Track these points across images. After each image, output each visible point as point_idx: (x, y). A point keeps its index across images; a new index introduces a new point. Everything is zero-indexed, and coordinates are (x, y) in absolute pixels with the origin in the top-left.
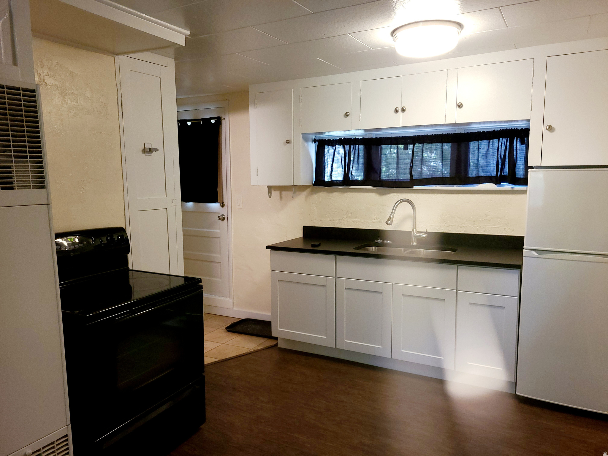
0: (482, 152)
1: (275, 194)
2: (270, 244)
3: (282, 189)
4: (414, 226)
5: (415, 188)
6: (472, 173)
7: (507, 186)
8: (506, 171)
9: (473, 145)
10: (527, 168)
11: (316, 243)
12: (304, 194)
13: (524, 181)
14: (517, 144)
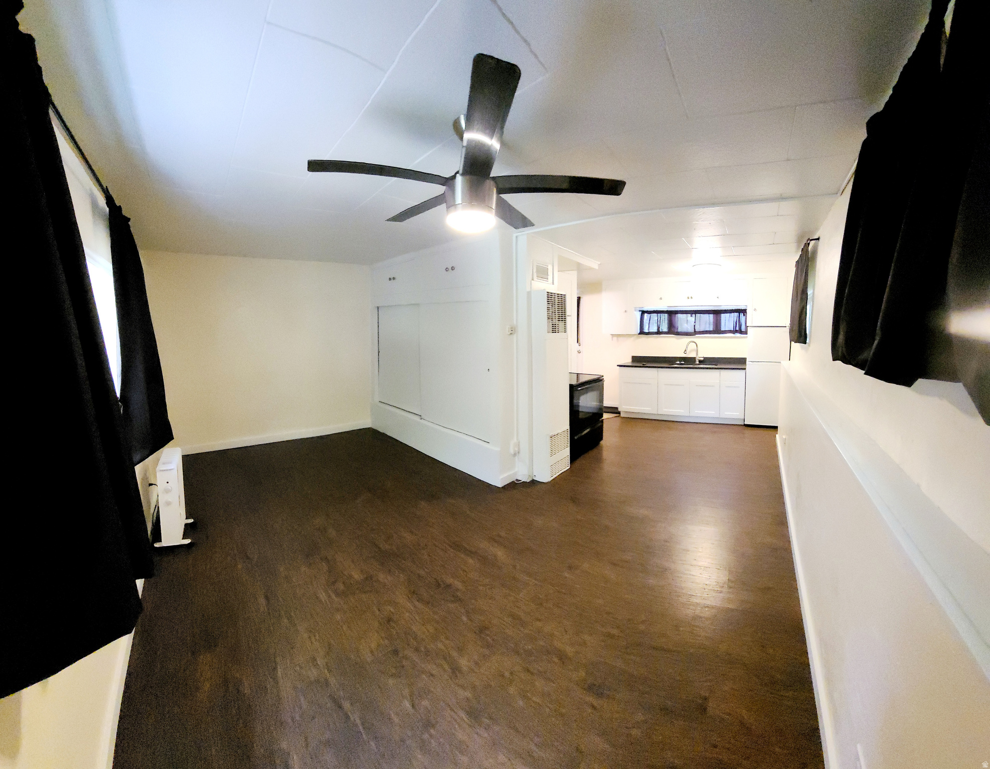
0: (727, 319)
1: (615, 338)
2: (618, 364)
3: (618, 336)
4: (697, 354)
5: (697, 335)
6: (723, 329)
7: (738, 335)
8: (738, 329)
9: (723, 315)
10: (747, 327)
11: (645, 364)
12: (632, 339)
13: (746, 333)
14: (742, 315)
